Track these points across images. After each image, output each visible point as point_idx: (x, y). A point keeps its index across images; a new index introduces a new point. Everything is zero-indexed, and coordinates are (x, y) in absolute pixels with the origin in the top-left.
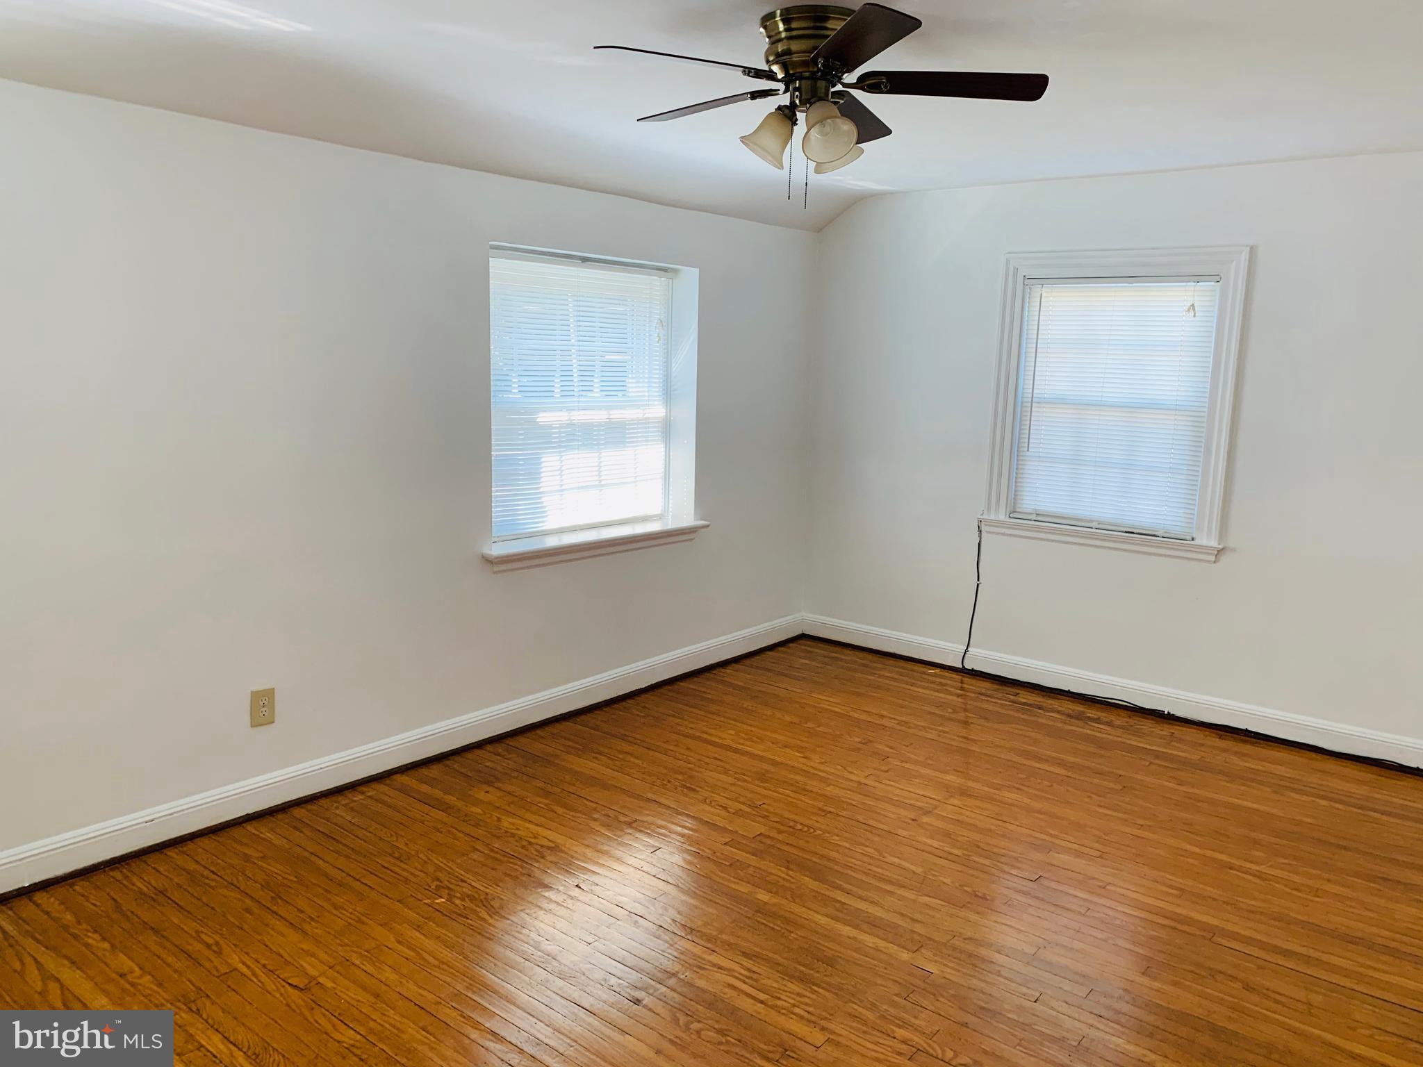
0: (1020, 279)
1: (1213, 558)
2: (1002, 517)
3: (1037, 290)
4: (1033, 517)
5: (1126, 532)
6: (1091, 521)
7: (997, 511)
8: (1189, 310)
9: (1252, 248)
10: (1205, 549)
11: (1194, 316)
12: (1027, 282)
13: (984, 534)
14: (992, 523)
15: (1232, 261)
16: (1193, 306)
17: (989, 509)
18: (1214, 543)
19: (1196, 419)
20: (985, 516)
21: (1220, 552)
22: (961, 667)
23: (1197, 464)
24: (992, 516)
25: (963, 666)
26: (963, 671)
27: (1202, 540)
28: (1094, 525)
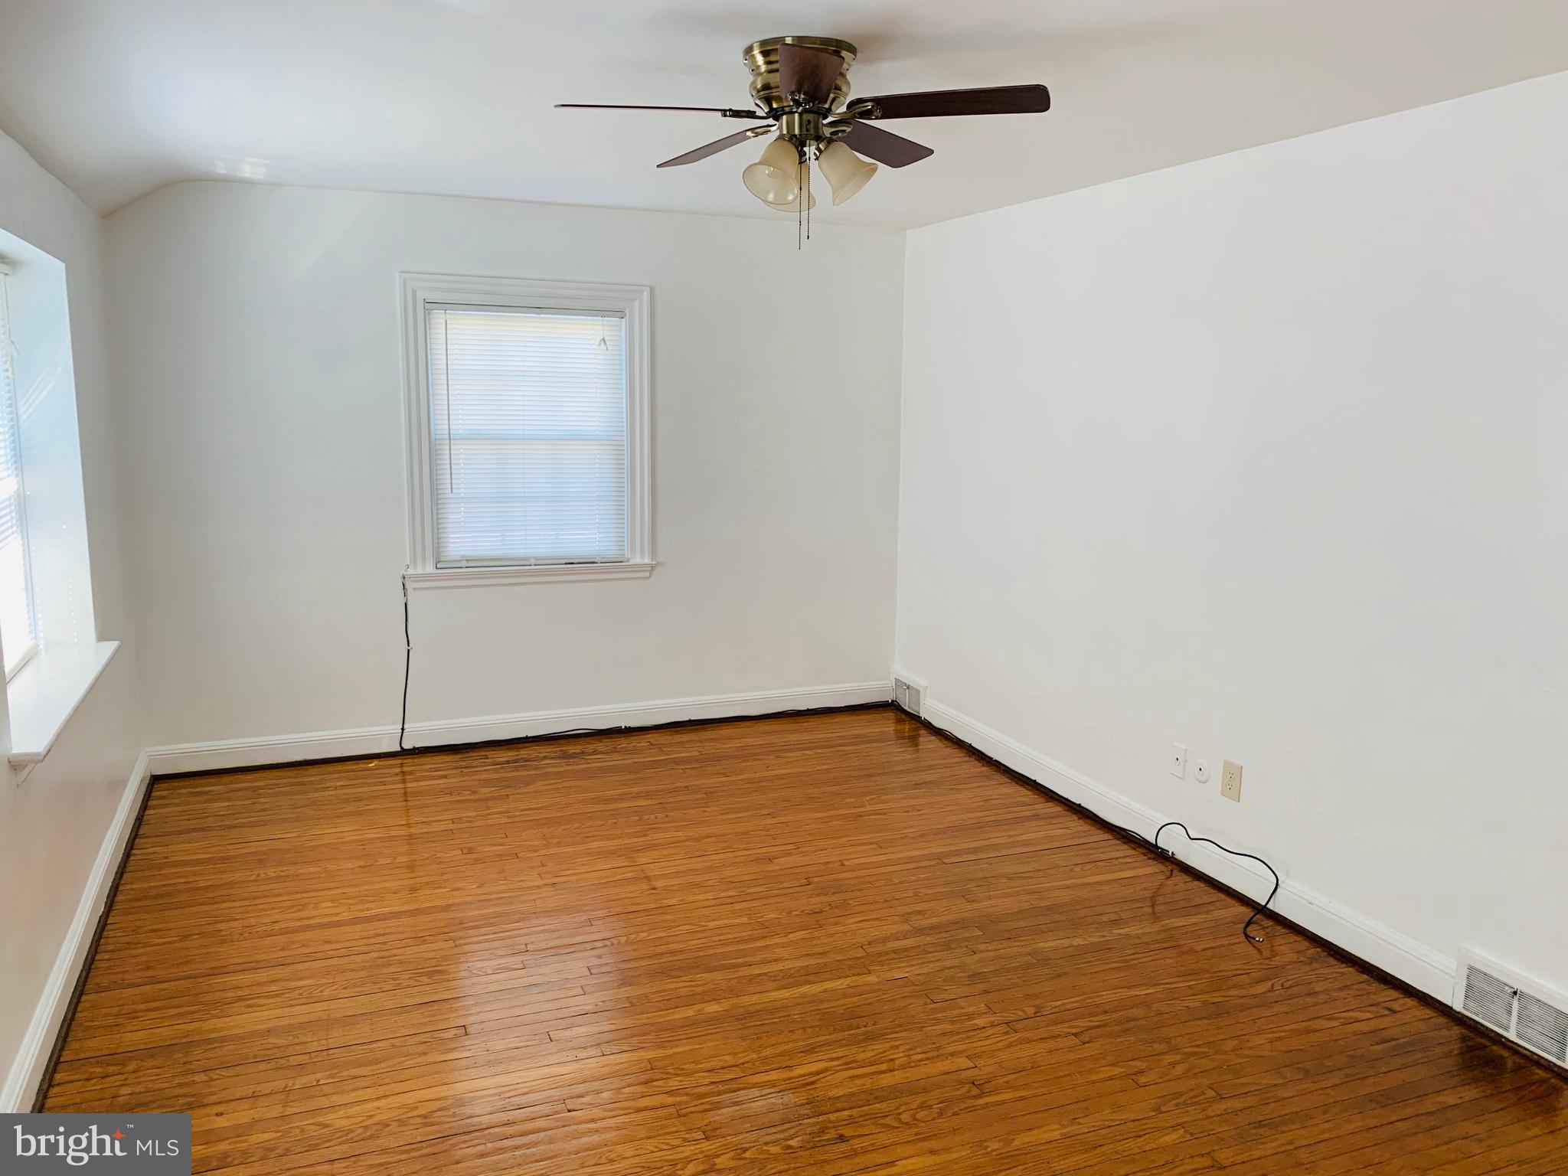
0: (420, 303)
1: (648, 574)
2: (430, 569)
3: (439, 317)
4: (464, 564)
5: (566, 564)
6: (528, 559)
7: (424, 565)
8: (600, 344)
9: (651, 287)
10: (640, 567)
11: (607, 350)
12: (427, 305)
13: (410, 592)
14: (418, 578)
15: (635, 300)
16: (604, 340)
17: (415, 565)
18: (647, 561)
19: (617, 448)
20: (411, 571)
21: (653, 568)
22: (399, 749)
23: (622, 489)
24: (420, 571)
25: (402, 748)
26: (404, 753)
27: (637, 560)
28: (532, 561)
